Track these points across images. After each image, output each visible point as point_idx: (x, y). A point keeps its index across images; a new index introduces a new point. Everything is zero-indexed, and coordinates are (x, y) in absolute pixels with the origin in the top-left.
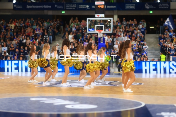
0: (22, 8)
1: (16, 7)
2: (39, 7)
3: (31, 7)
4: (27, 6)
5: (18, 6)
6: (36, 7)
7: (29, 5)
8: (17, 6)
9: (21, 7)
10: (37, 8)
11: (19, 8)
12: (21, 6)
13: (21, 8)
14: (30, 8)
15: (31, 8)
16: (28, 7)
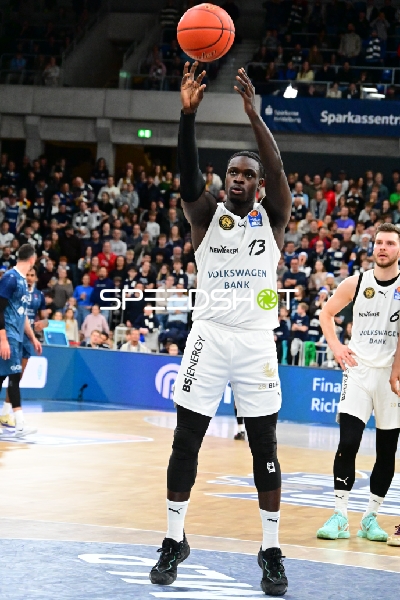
0: (299, 121)
1: (274, 115)
2: (378, 120)
3: (340, 119)
4: (323, 114)
5: (282, 113)
6: (365, 122)
7: (330, 112)
8: (278, 113)
9: (293, 117)
10: (367, 125)
11: (284, 120)
12: (297, 114)
13: (296, 123)
14: (334, 124)
15: (341, 124)
16: (328, 118)
